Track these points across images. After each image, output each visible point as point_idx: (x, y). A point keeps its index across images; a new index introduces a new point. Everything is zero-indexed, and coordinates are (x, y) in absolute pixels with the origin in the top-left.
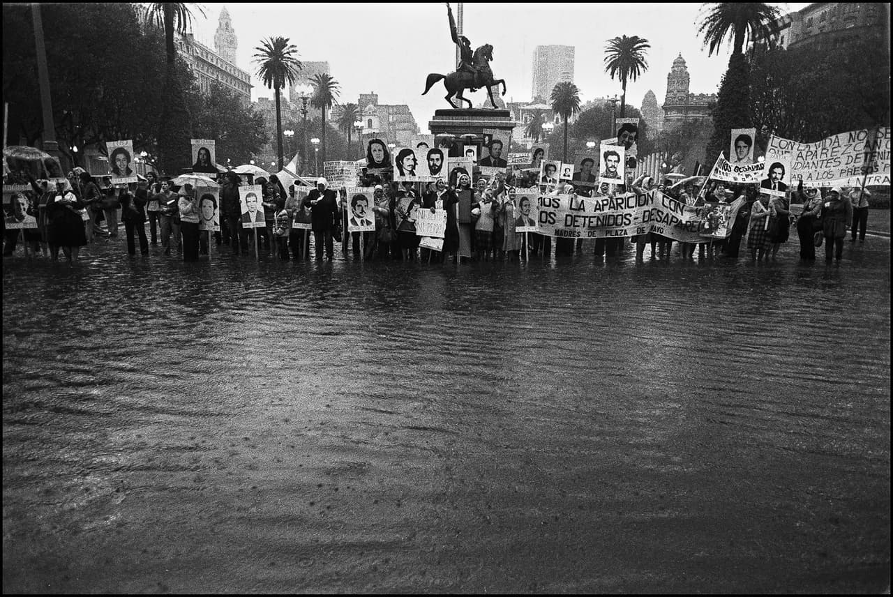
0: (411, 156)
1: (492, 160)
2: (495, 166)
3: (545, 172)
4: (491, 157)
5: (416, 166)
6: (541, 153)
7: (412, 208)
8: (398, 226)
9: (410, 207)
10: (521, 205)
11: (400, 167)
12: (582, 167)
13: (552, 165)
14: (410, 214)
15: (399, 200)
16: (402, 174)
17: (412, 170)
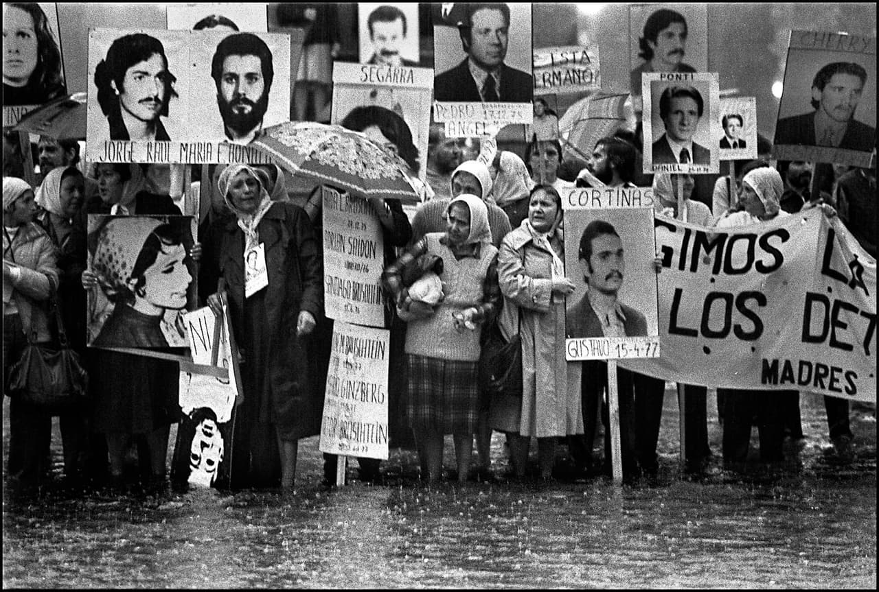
0: (153, 65)
1: (479, 77)
2: (491, 97)
3: (661, 123)
4: (472, 66)
5: (172, 103)
6: (675, 28)
7: (152, 261)
8: (95, 333)
9: (147, 258)
10: (585, 252)
11: (112, 105)
12: (817, 95)
13: (684, 93)
14: (142, 282)
15: (102, 229)
16: (119, 133)
17: (156, 117)
